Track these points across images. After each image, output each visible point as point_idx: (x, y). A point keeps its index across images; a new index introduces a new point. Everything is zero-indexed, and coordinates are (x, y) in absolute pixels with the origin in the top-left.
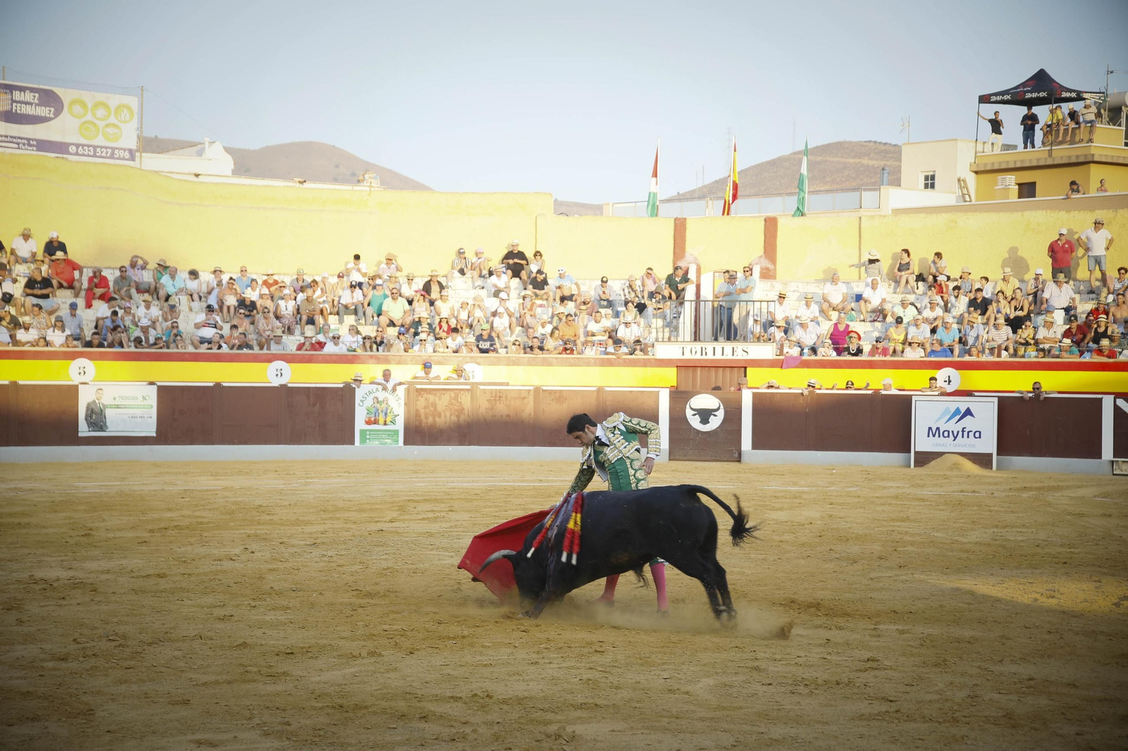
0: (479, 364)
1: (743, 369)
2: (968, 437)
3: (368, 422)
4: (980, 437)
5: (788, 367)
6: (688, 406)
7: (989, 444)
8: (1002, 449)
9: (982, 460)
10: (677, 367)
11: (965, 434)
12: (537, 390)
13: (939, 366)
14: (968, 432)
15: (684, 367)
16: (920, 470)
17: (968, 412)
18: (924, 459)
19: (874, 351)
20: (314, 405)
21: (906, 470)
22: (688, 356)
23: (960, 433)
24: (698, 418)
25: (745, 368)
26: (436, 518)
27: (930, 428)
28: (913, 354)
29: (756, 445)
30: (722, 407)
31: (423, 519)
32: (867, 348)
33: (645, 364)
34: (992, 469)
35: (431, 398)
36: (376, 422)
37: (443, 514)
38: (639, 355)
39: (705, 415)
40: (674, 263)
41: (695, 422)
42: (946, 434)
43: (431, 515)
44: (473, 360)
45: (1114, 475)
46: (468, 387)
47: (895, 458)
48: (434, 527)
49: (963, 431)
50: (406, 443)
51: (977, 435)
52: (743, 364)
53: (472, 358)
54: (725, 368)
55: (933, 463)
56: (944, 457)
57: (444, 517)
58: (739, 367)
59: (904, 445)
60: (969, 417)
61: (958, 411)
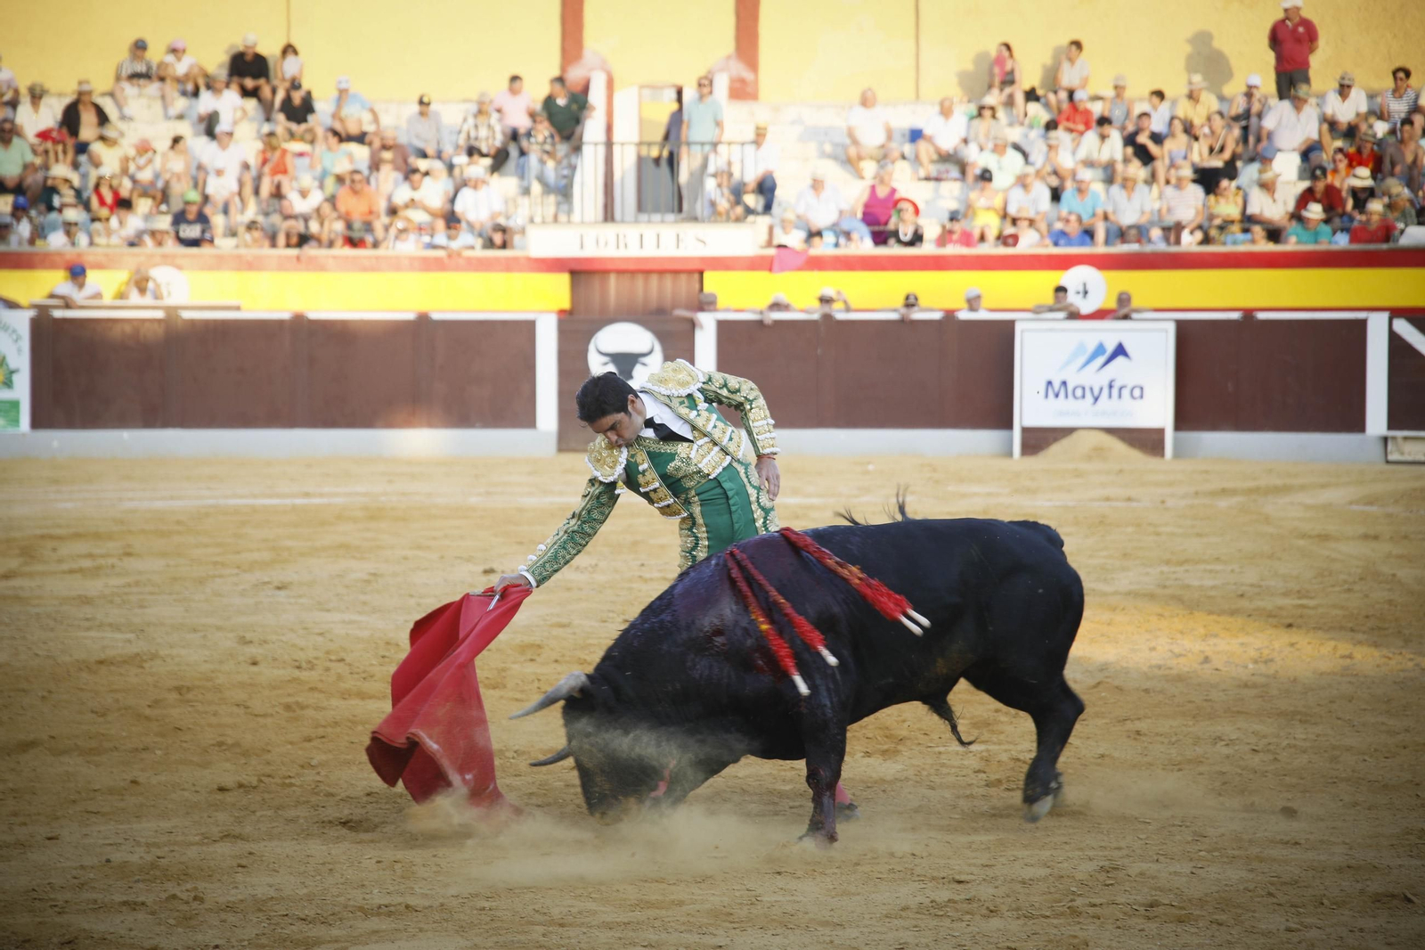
0: (180, 268)
1: (696, 276)
2: (1120, 396)
4: (1142, 397)
5: (782, 269)
6: (592, 348)
7: (1157, 409)
8: (1184, 419)
9: (1147, 441)
10: (570, 272)
11: (1115, 392)
12: (298, 319)
13: (1064, 263)
14: (1121, 389)
15: (580, 273)
16: (1033, 462)
17: (1120, 351)
18: (1037, 440)
21: (1004, 463)
22: (590, 251)
23: (1106, 391)
25: (701, 273)
26: (98, 568)
27: (1050, 383)
30: (658, 348)
31: (71, 572)
32: (931, 231)
33: (510, 266)
34: (1162, 455)
37: (110, 561)
40: (561, 70)
42: (1079, 392)
43: (87, 563)
44: (167, 260)
45: (1388, 462)
46: (161, 315)
47: (982, 440)
48: (94, 587)
49: (1111, 387)
50: (37, 423)
51: (1137, 393)
52: (698, 266)
53: (165, 256)
54: (662, 272)
55: (1056, 449)
56: (1075, 436)
57: (113, 566)
58: (690, 272)
59: (1001, 416)
60: (1120, 359)
61: (1100, 349)
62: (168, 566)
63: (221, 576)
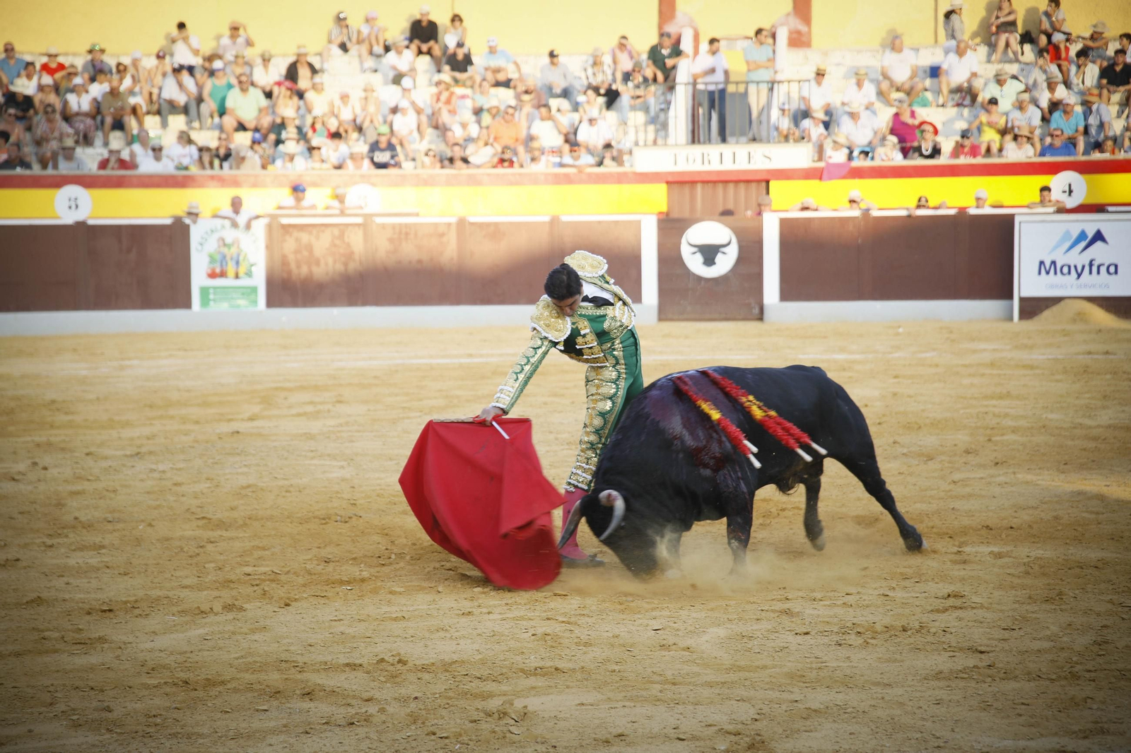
0: (373, 185)
1: (764, 184)
2: (1098, 272)
3: (212, 275)
4: (1116, 272)
5: (830, 178)
6: (684, 241)
9: (1121, 306)
10: (668, 183)
11: (1095, 269)
12: (462, 223)
13: (1053, 169)
14: (1099, 267)
15: (679, 183)
16: (1030, 325)
17: (1099, 237)
18: (1032, 307)
19: (958, 150)
20: (129, 251)
21: (1007, 325)
22: (683, 167)
23: (1087, 269)
24: (699, 258)
25: (768, 182)
26: (318, 412)
27: (1042, 263)
28: (1016, 153)
29: (786, 295)
30: (734, 240)
31: (299, 415)
32: (947, 146)
33: (621, 179)
35: (305, 237)
36: (223, 274)
37: (327, 407)
38: (610, 167)
39: (709, 253)
40: (660, 27)
41: (695, 264)
42: (1065, 270)
43: (310, 409)
44: (365, 178)
46: (359, 220)
47: (987, 308)
48: (315, 426)
49: (1091, 265)
50: (271, 303)
51: (1112, 269)
52: (765, 177)
53: (362, 176)
54: (737, 182)
55: (1047, 314)
56: (1062, 303)
57: (329, 411)
58: (759, 181)
59: (1003, 288)
60: (1099, 244)
61: (1083, 235)
62: (369, 410)
63: (408, 418)
